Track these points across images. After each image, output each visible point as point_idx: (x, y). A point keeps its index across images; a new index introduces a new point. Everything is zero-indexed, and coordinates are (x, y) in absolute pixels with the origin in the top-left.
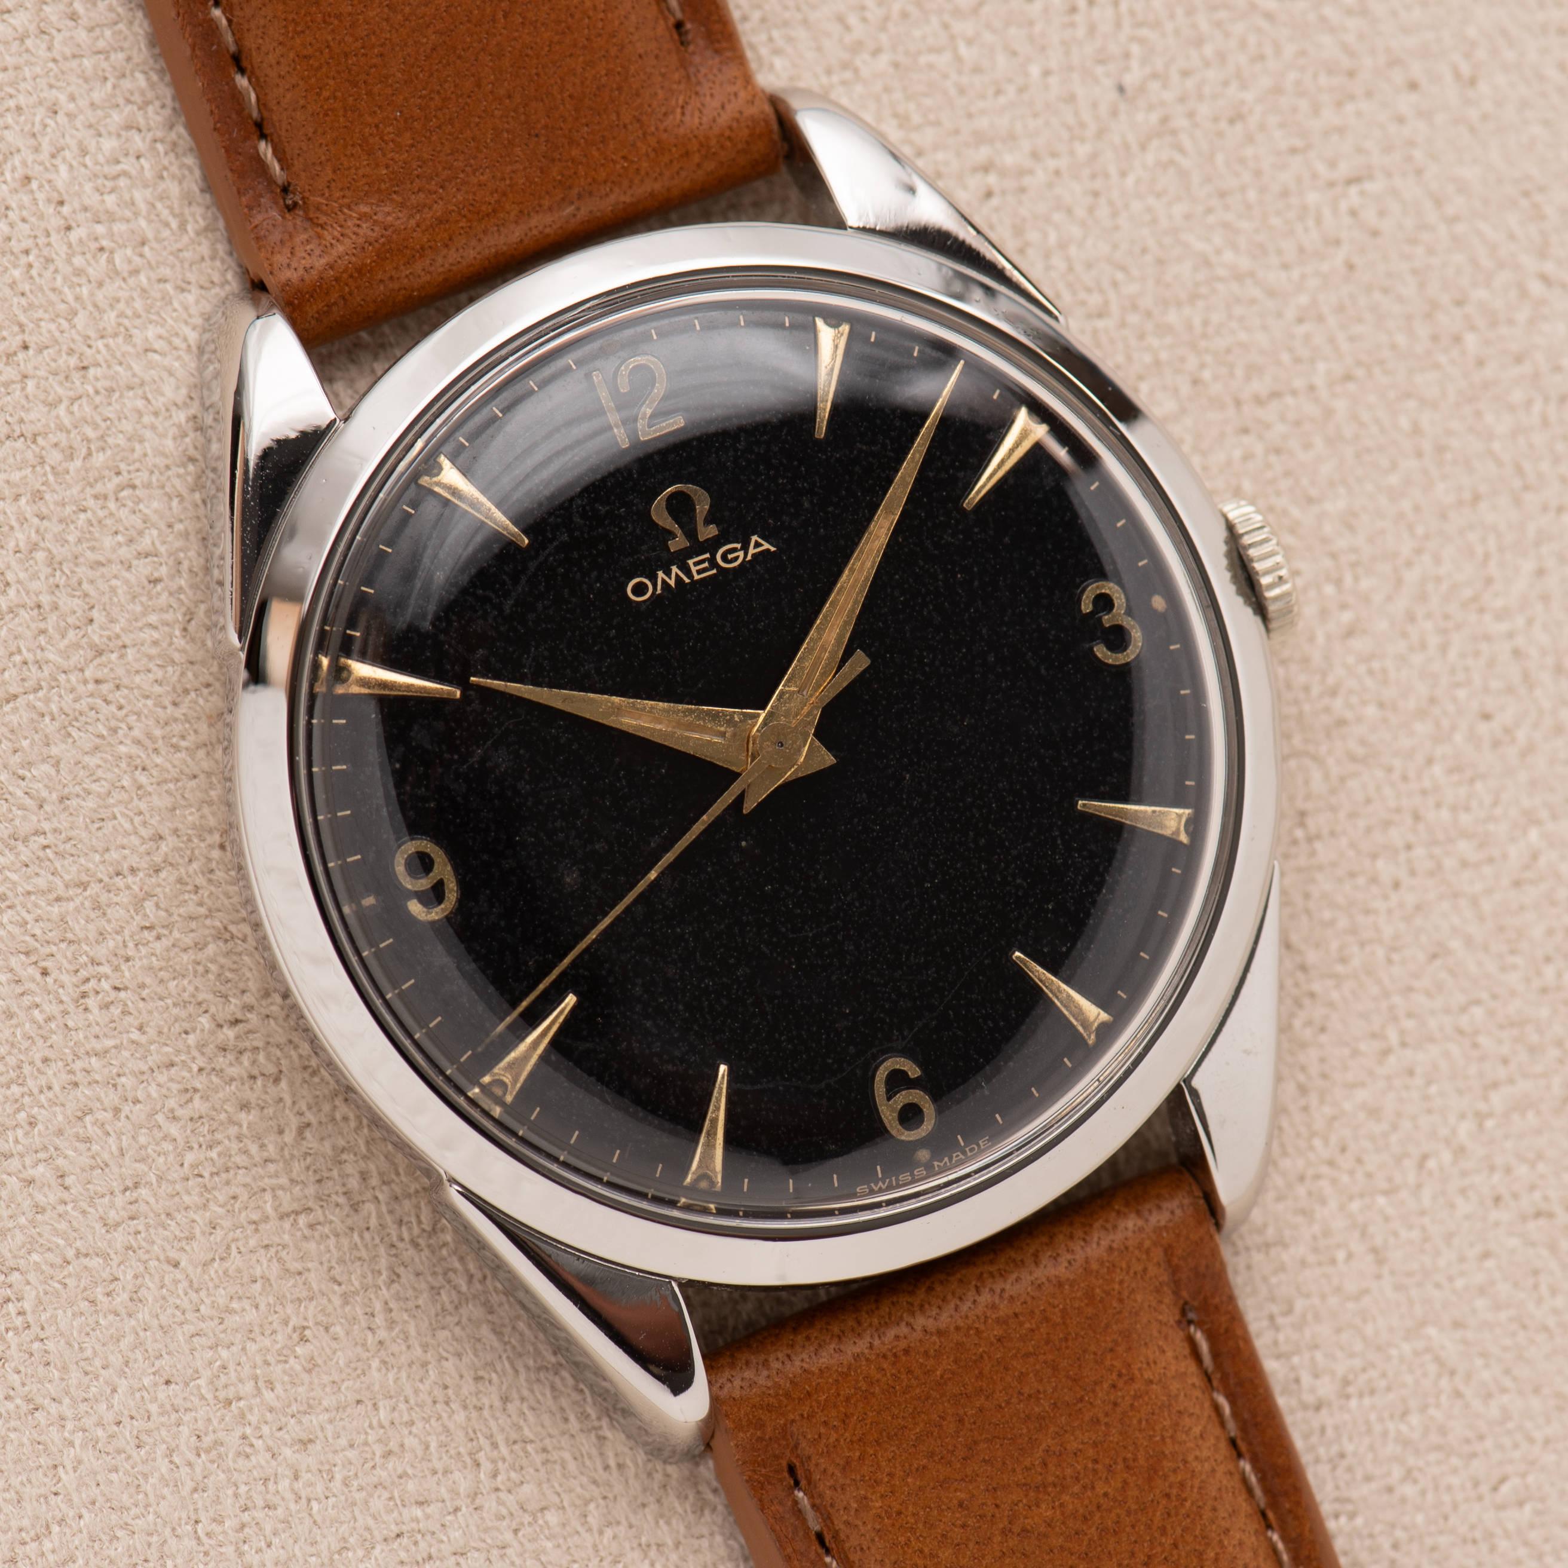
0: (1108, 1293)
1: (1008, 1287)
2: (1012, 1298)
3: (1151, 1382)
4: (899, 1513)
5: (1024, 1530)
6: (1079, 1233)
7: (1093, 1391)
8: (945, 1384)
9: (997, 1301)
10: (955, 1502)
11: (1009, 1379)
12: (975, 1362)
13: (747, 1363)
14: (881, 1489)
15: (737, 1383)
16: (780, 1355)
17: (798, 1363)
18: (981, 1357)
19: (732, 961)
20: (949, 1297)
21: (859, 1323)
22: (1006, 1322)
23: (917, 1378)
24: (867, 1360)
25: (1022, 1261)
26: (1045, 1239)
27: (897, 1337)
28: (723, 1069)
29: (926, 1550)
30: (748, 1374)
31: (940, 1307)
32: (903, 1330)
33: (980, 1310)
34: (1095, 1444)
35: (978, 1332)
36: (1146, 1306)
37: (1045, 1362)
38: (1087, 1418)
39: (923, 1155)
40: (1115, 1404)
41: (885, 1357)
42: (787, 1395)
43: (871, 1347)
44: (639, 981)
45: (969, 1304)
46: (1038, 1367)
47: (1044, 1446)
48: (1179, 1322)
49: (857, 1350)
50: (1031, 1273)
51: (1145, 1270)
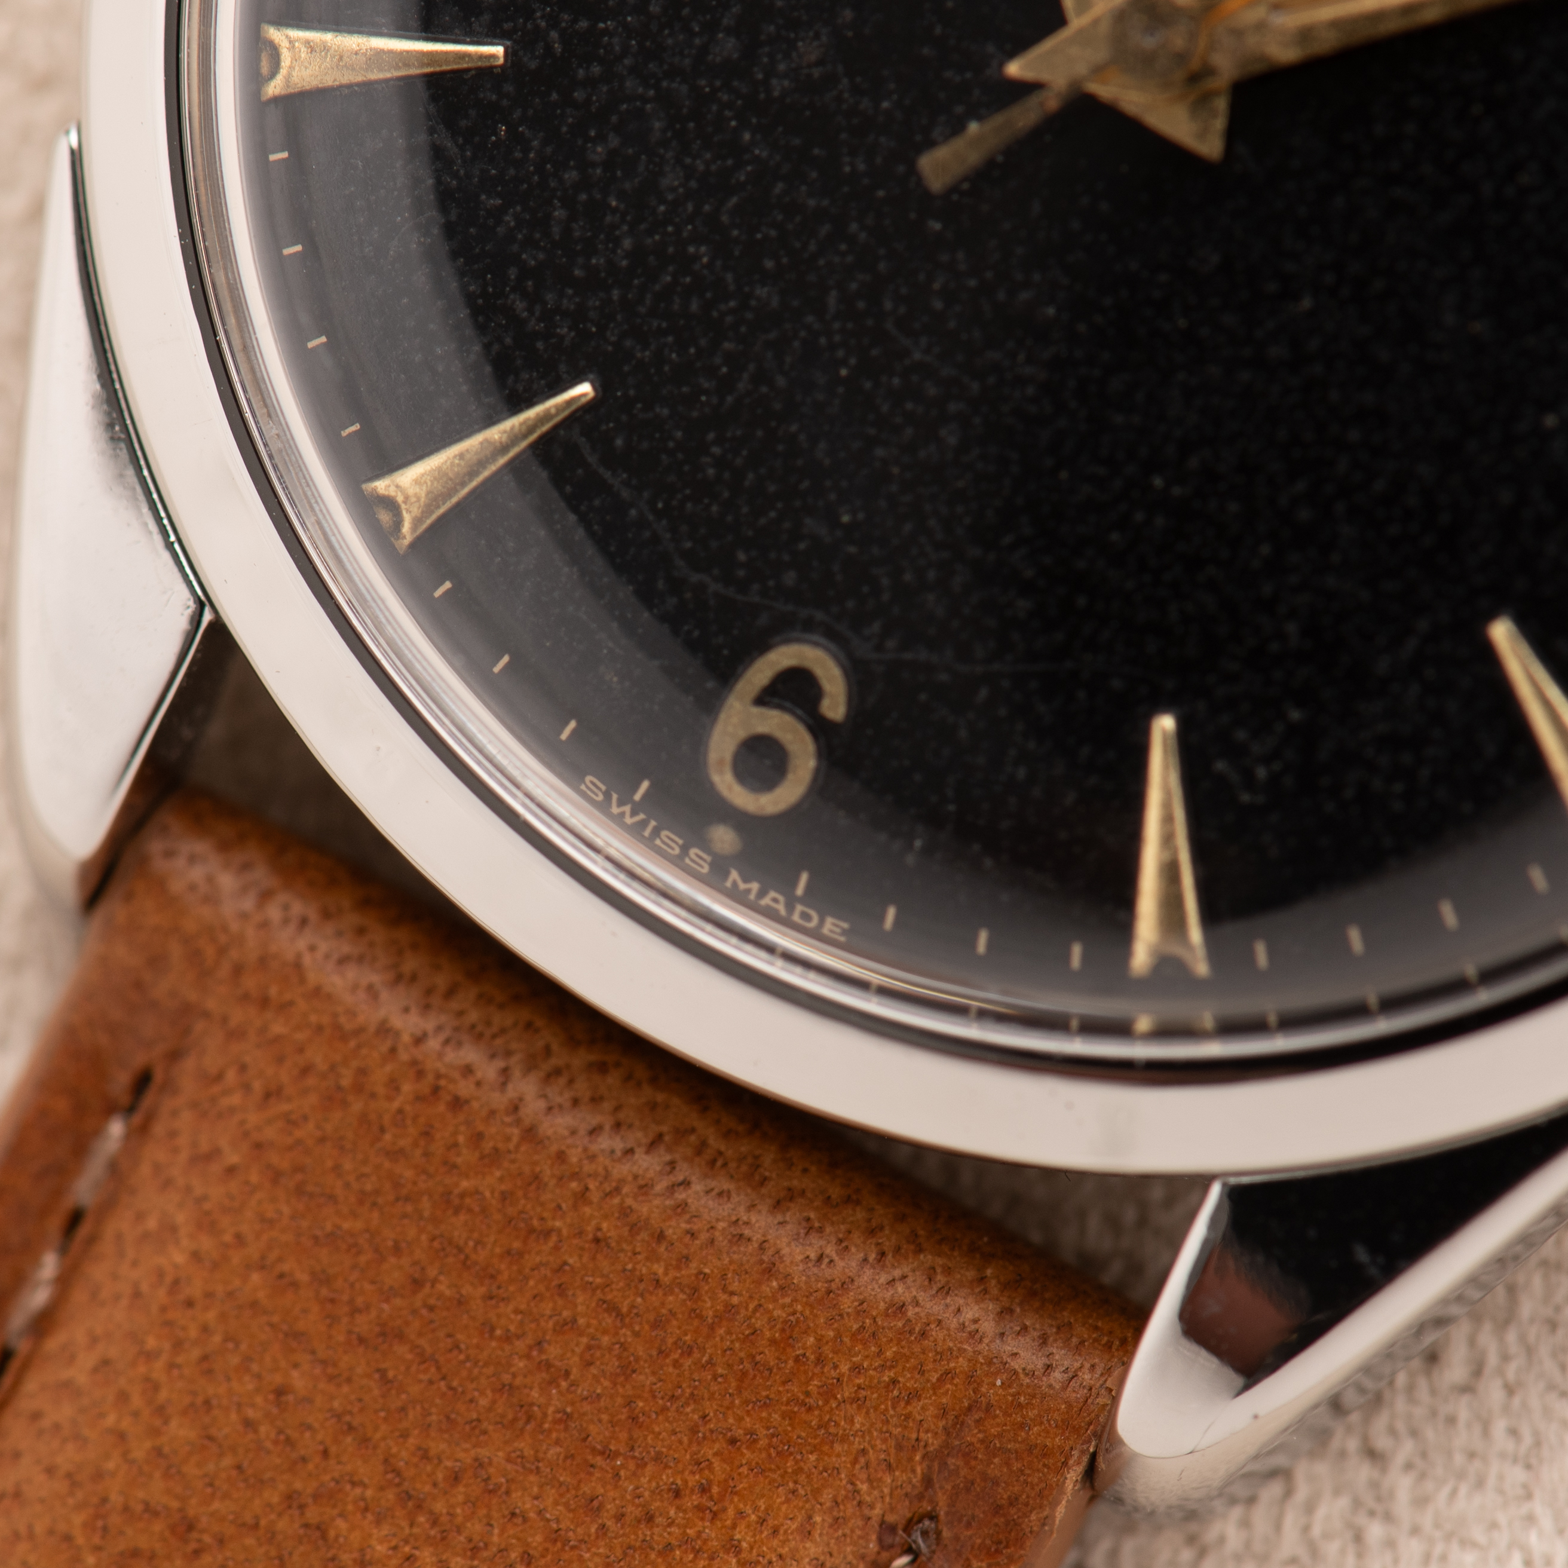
0: (820, 1360)
1: (698, 1187)
2: (681, 1208)
3: (737, 1550)
4: (190, 1304)
5: (322, 1528)
6: (888, 1239)
7: (642, 1465)
8: (457, 1211)
9: (659, 1188)
10: (278, 1379)
11: (547, 1307)
12: (531, 1231)
13: (246, 867)
14: (206, 1243)
15: (197, 874)
16: (298, 908)
17: (301, 944)
18: (547, 1233)
19: (769, 264)
20: (607, 1106)
21: (450, 993)
22: (634, 1229)
23: (426, 1154)
24: (393, 1050)
25: (764, 1180)
26: (836, 1192)
27: (468, 1070)
28: (584, 389)
29: (163, 1395)
30: (227, 881)
31: (575, 1102)
32: (489, 1071)
33: (622, 1170)
34: (555, 1536)
35: (582, 1196)
36: (857, 1444)
37: (623, 1346)
38: (586, 1489)
39: (724, 837)
40: (650, 1519)
41: (420, 1074)
42: (238, 970)
43: (419, 1040)
44: (614, 141)
45: (618, 1145)
46: (605, 1340)
47: (484, 1453)
48: (887, 1528)
49: (397, 1021)
50: (752, 1207)
51: (914, 1395)
